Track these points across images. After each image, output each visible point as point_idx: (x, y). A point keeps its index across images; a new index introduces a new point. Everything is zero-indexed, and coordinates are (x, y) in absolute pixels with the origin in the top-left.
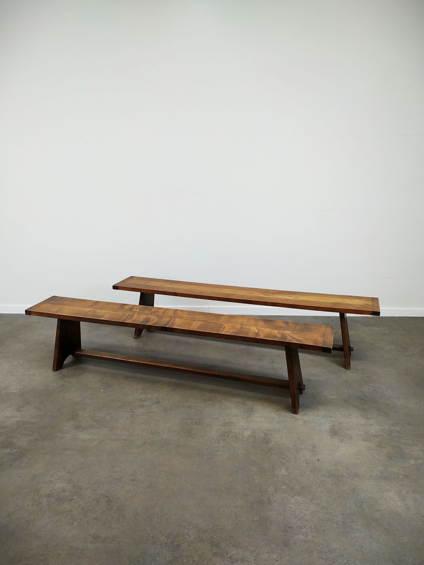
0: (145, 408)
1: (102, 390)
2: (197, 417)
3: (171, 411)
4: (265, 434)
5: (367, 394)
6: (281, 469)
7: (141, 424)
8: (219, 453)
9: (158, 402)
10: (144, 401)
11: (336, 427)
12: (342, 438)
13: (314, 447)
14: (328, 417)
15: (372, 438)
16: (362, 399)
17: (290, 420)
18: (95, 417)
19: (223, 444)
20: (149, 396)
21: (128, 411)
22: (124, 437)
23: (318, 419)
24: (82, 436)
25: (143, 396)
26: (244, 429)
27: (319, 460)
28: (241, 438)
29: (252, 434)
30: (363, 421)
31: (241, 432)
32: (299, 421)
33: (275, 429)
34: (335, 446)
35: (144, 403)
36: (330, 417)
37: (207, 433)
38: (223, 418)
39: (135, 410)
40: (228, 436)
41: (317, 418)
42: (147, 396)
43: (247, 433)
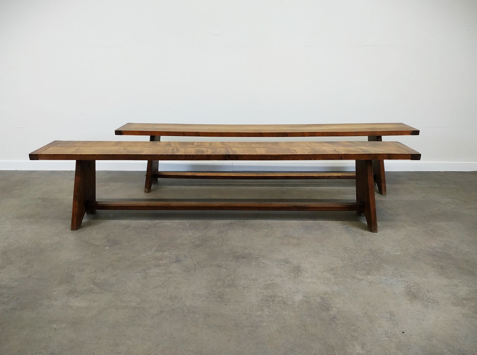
0: (161, 268)
1: (108, 248)
2: (229, 278)
3: (195, 271)
4: (322, 298)
5: (438, 250)
6: (354, 345)
7: (156, 287)
8: (264, 324)
9: (178, 261)
10: (161, 259)
11: (413, 289)
12: (426, 303)
13: (392, 314)
14: (399, 277)
15: (465, 302)
16: (434, 255)
17: (350, 281)
18: (95, 280)
19: (268, 312)
20: (167, 253)
21: (140, 271)
22: (134, 304)
23: (387, 279)
24: (77, 303)
25: (159, 254)
26: (293, 292)
27: (403, 332)
28: (290, 303)
29: (305, 299)
30: (445, 281)
31: (290, 296)
32: (363, 282)
33: (334, 292)
34: (419, 313)
35: (160, 262)
36: (401, 276)
37: (244, 297)
38: (263, 279)
39: (149, 271)
40: (273, 301)
41: (384, 277)
42: (164, 254)
43: (298, 298)
